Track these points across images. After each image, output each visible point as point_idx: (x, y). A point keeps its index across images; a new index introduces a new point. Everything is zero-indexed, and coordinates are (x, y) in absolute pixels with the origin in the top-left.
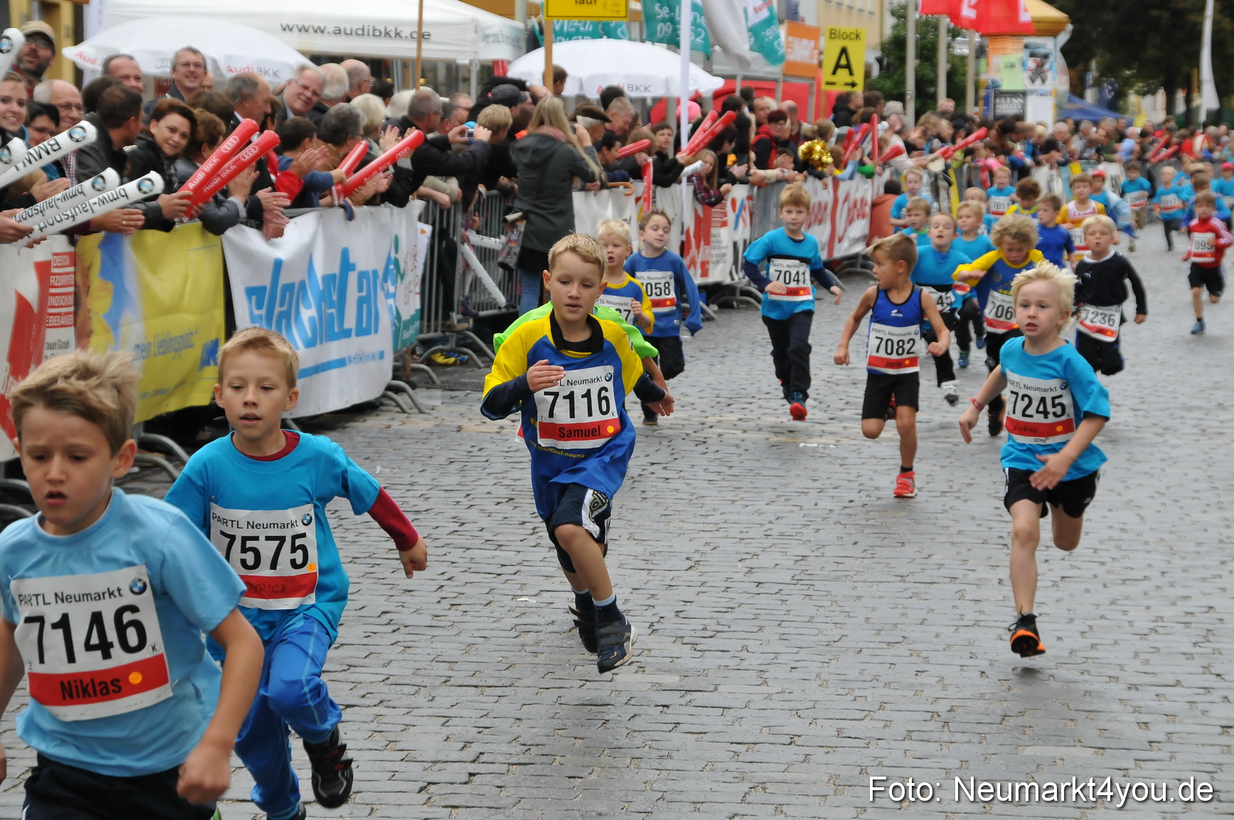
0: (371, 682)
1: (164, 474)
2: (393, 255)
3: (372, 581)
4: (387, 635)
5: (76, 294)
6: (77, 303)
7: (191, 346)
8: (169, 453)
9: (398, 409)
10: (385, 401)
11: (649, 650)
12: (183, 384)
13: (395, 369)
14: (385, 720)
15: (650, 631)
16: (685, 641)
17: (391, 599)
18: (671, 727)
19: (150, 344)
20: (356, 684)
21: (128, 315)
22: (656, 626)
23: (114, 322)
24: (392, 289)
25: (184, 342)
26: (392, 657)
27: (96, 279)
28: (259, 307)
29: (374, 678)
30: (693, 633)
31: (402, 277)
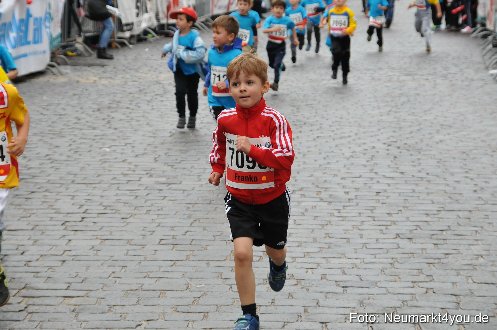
2: (48, 10)
3: (42, 143)
4: (48, 164)
9: (52, 74)
10: (47, 71)
11: (154, 168)
13: (51, 58)
14: (47, 197)
15: (155, 161)
16: (169, 164)
17: (50, 150)
18: (162, 198)
20: (36, 183)
22: (157, 159)
24: (48, 25)
29: (43, 181)
30: (172, 162)
31: (52, 20)
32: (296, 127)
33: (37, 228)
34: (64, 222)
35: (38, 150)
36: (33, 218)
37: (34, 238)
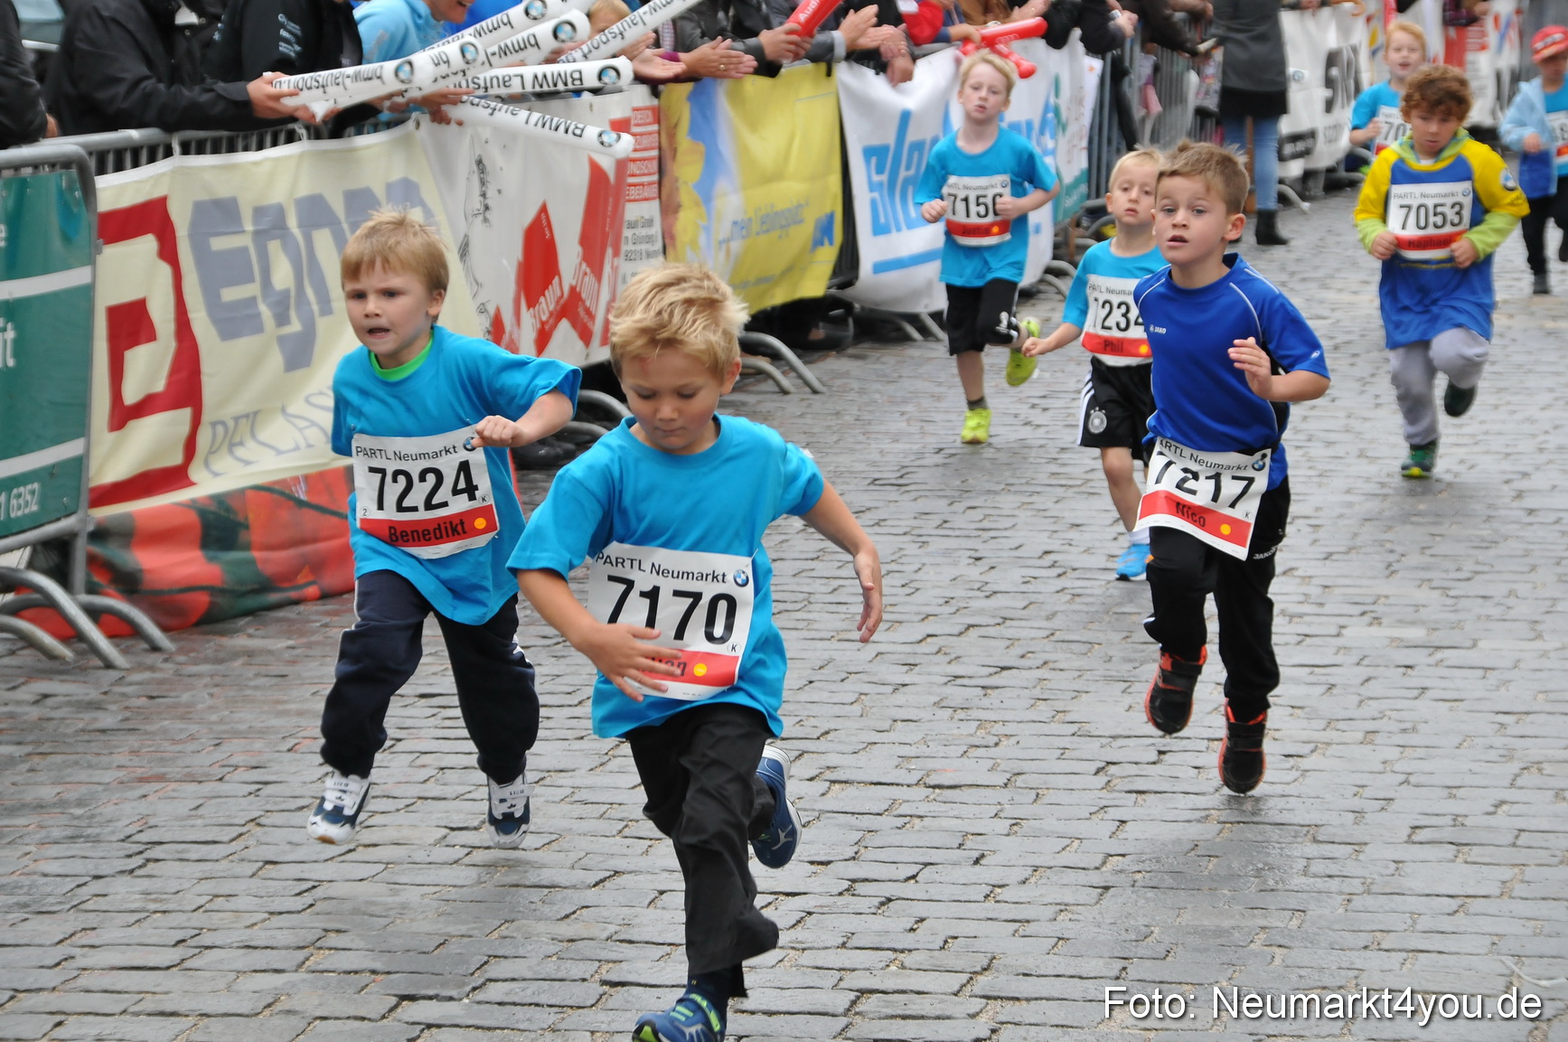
0: (1032, 639)
1: (771, 382)
2: (1052, 100)
3: (1030, 513)
4: (1051, 581)
5: (660, 159)
6: (661, 171)
7: (801, 221)
8: (775, 356)
9: (1059, 297)
10: (1042, 287)
11: (1386, 597)
12: (792, 270)
13: (1056, 246)
14: (1050, 685)
15: (1387, 572)
16: (1435, 584)
17: (1055, 535)
18: (1416, 693)
19: (750, 220)
20: (1013, 641)
21: (722, 185)
22: (1396, 566)
23: (706, 193)
24: (1050, 144)
25: (791, 218)
26: (1058, 608)
27: (684, 140)
28: (880, 171)
29: (1034, 633)
30: (1445, 576)
31: (1064, 129)
33: (1020, 781)
34: (1103, 764)
35: (1019, 536)
36: (1007, 749)
37: (1010, 811)
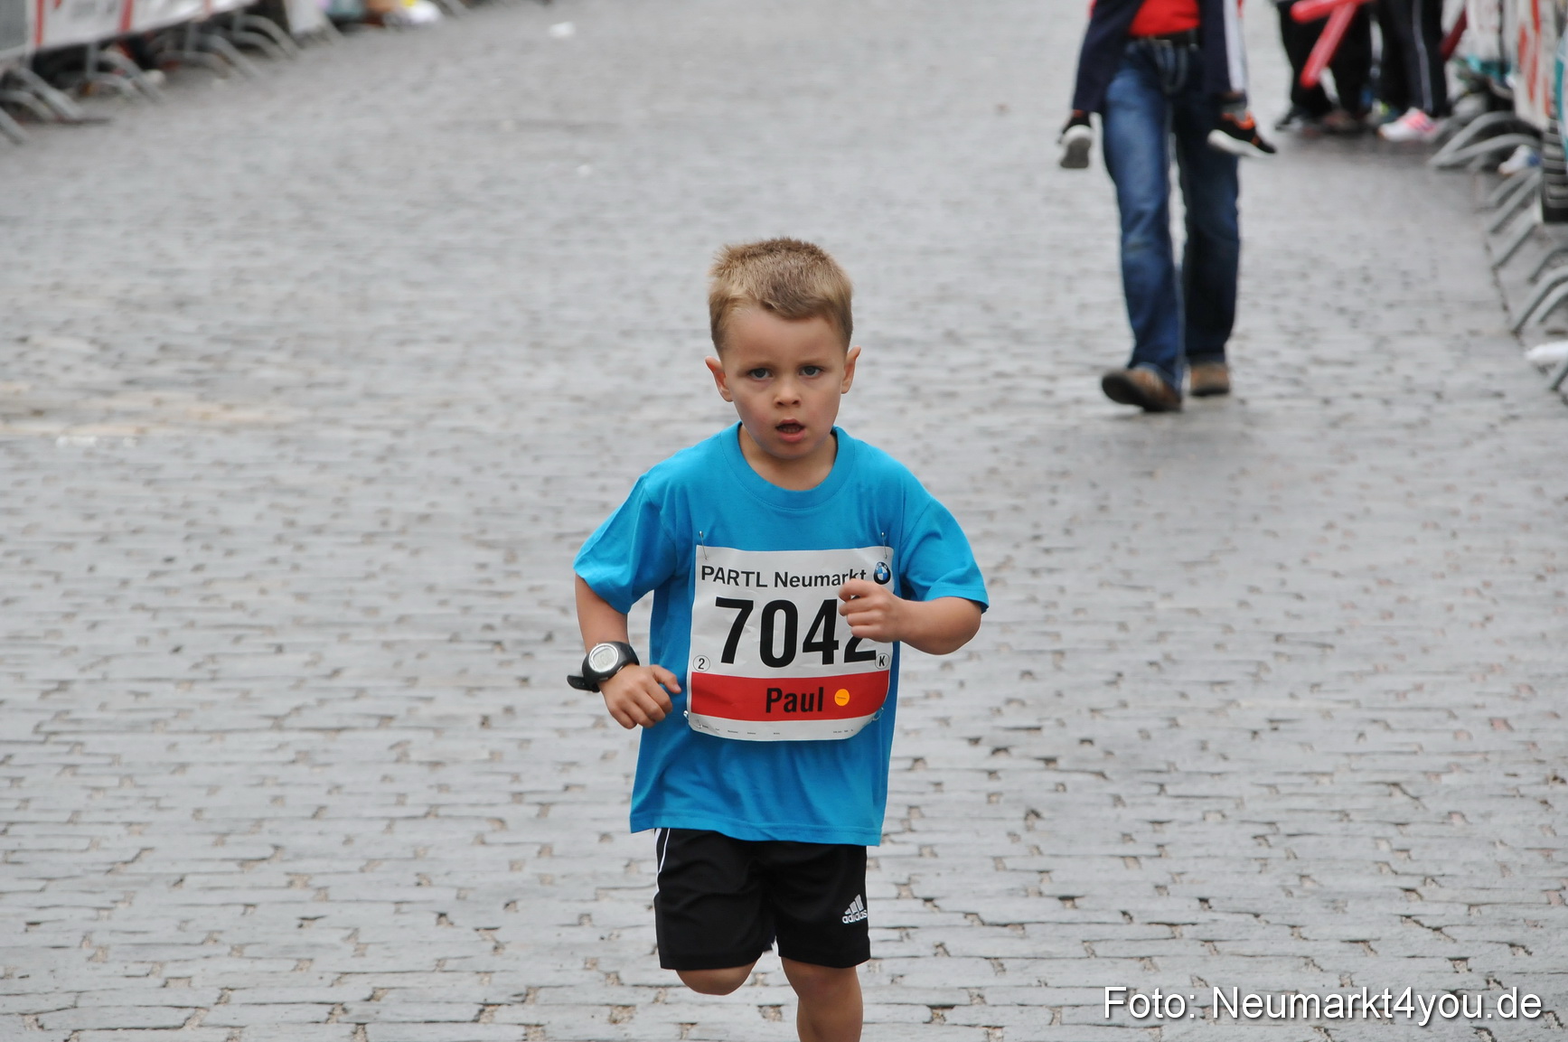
32: (498, 655)
